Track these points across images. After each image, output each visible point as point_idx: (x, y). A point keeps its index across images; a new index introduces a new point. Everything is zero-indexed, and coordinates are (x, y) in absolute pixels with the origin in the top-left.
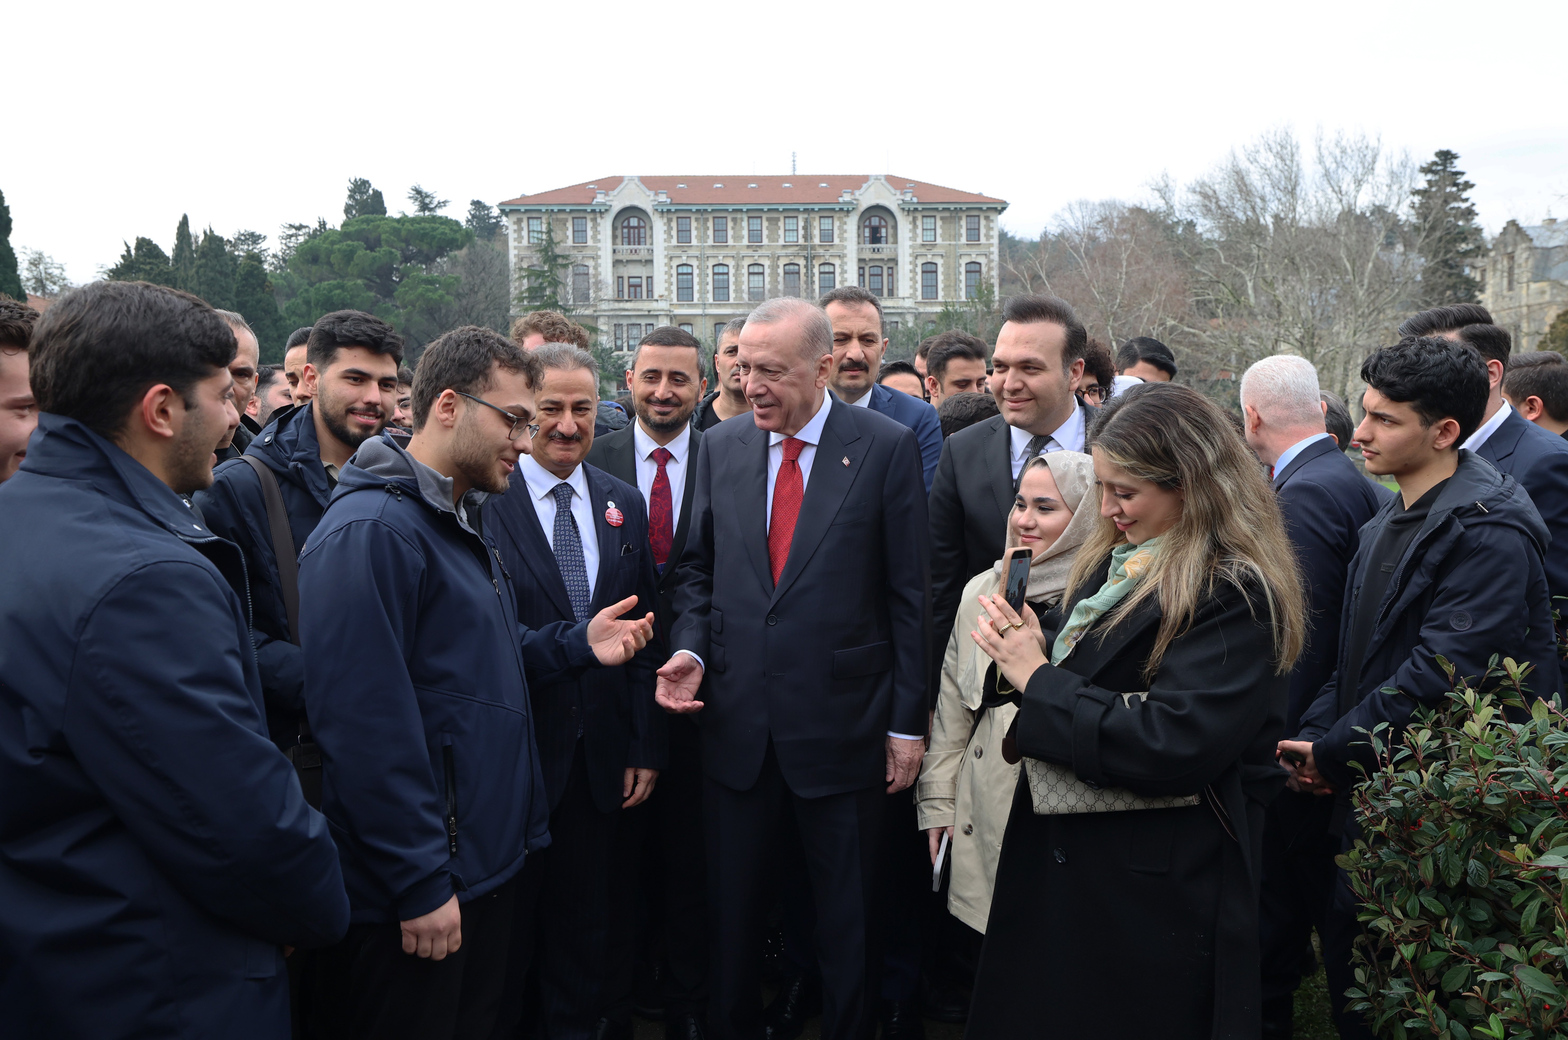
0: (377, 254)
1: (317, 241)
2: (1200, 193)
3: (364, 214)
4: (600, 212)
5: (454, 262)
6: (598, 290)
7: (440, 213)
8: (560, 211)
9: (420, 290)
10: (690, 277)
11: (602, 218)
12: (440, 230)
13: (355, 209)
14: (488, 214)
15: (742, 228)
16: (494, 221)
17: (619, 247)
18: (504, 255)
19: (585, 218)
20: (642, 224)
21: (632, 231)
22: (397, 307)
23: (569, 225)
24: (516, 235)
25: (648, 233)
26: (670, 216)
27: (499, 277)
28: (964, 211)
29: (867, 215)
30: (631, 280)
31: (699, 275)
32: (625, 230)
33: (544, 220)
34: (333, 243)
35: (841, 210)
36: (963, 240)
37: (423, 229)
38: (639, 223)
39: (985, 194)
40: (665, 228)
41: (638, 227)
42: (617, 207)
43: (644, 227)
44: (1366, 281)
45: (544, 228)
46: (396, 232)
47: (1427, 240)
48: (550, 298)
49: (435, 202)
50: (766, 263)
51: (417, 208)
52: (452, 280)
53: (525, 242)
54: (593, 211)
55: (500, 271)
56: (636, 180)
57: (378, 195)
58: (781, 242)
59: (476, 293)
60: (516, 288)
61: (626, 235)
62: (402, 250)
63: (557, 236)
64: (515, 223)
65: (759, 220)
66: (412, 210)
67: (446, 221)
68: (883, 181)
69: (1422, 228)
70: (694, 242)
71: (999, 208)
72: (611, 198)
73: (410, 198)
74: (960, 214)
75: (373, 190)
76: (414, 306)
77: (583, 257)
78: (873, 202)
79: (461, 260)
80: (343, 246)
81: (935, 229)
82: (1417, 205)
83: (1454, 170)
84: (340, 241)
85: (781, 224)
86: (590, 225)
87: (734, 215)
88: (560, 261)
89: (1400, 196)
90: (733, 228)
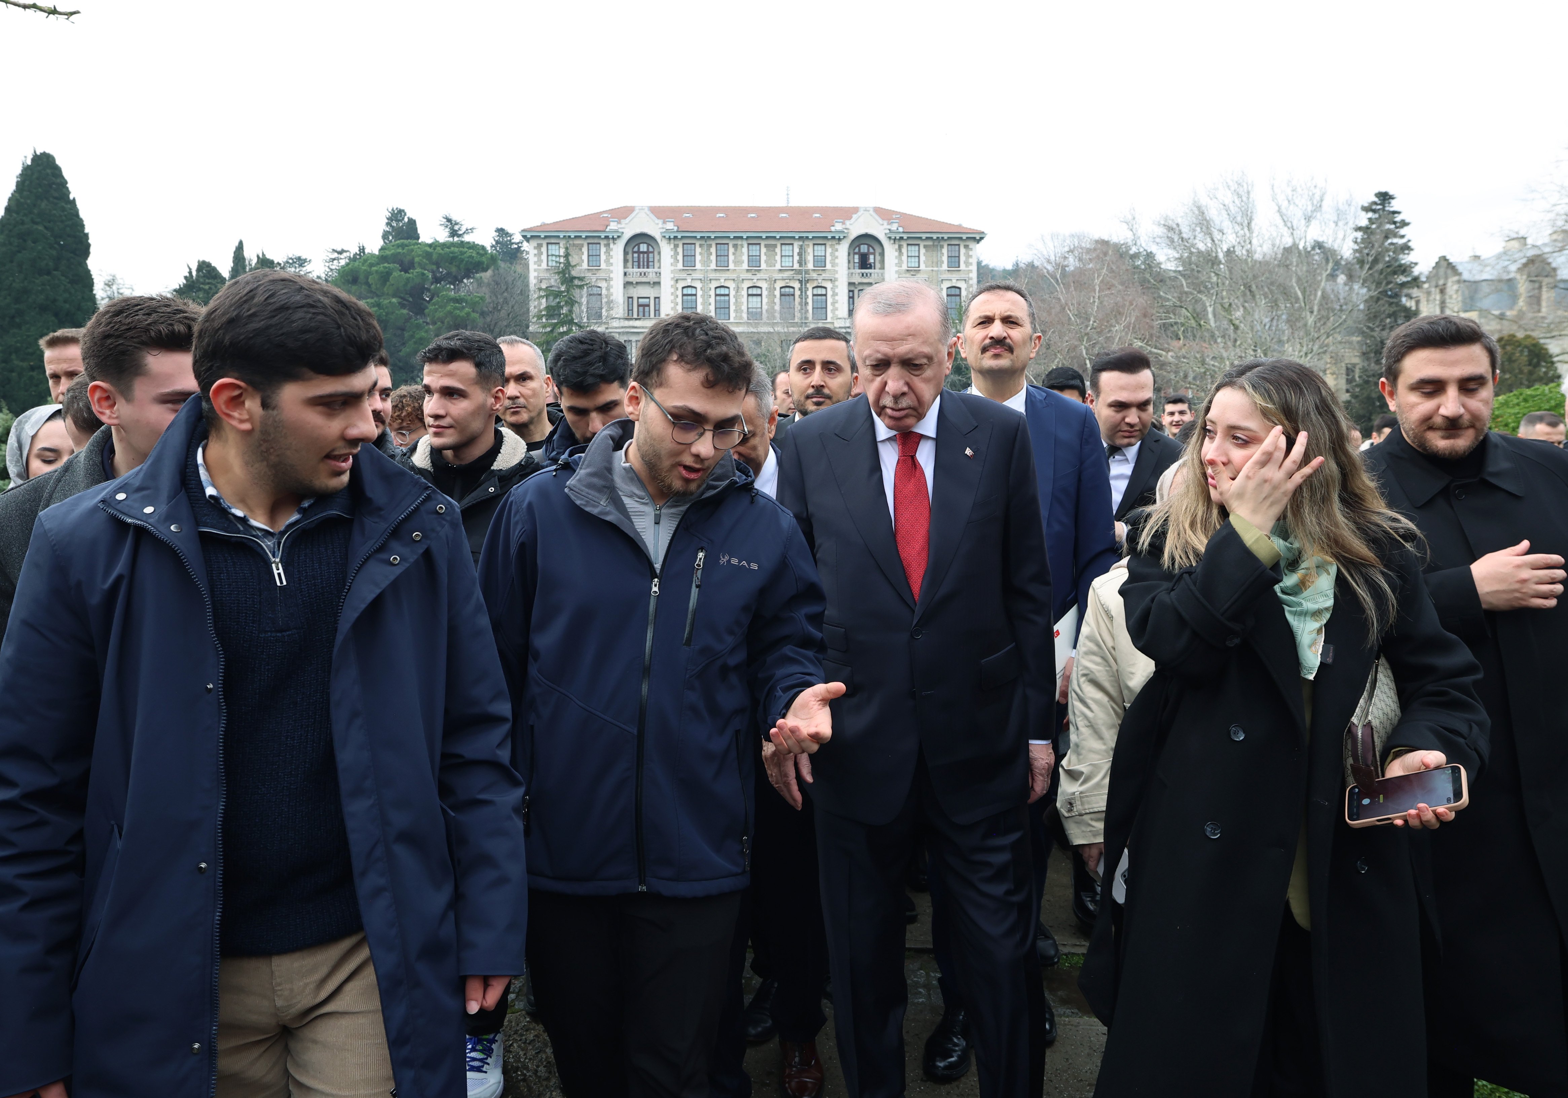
0: (411, 275)
1: (357, 264)
2: (1164, 225)
3: (400, 239)
4: (613, 238)
5: (480, 283)
6: (610, 309)
7: (467, 238)
8: (576, 237)
9: (449, 308)
10: (694, 297)
11: (614, 243)
12: (468, 254)
13: (392, 235)
14: (510, 240)
15: (742, 253)
16: (516, 246)
17: (630, 270)
18: (525, 278)
19: (599, 244)
20: (651, 249)
21: (641, 255)
22: (427, 324)
23: (585, 250)
24: (536, 259)
25: (656, 258)
26: (676, 242)
27: (520, 297)
28: (946, 240)
29: (857, 243)
30: (640, 300)
31: (702, 296)
32: (636, 255)
33: (561, 245)
34: (371, 265)
35: (833, 238)
36: (945, 266)
37: (452, 253)
38: (648, 248)
39: (965, 225)
40: (672, 253)
41: (647, 252)
42: (628, 234)
43: (653, 252)
44: (1316, 308)
45: (562, 252)
46: (428, 255)
47: (1371, 272)
48: (566, 316)
49: (463, 229)
50: (764, 285)
51: (447, 234)
52: (477, 299)
53: (544, 265)
54: (607, 237)
55: (521, 291)
56: (646, 210)
57: (412, 223)
58: (778, 267)
59: (500, 311)
60: (535, 307)
61: (636, 260)
62: (433, 272)
63: (573, 260)
64: (535, 248)
65: (758, 246)
66: (442, 236)
67: (473, 246)
68: (872, 212)
69: (1366, 261)
70: (698, 266)
71: (978, 238)
72: (623, 226)
73: (441, 225)
74: (942, 243)
75: (408, 218)
76: (443, 322)
77: (597, 279)
78: (863, 231)
79: (486, 281)
80: (381, 268)
81: (919, 257)
82: (1359, 240)
83: (1392, 209)
84: (378, 264)
85: (778, 250)
86: (603, 249)
87: (735, 242)
88: (576, 282)
89: (1345, 231)
90: (734, 254)
